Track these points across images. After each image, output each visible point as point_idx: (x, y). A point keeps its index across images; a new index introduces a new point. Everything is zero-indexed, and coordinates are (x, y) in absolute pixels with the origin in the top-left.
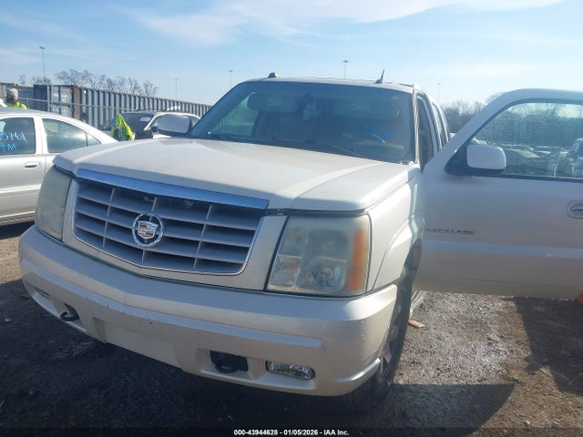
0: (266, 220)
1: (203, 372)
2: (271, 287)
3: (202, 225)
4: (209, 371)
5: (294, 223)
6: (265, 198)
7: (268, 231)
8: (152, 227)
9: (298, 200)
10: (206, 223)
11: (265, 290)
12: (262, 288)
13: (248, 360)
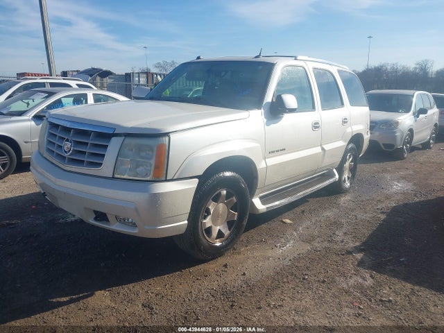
0: (114, 139)
1: (91, 221)
2: (116, 176)
3: (88, 143)
4: (92, 221)
5: (128, 141)
6: (114, 127)
7: (114, 145)
8: (69, 144)
9: (132, 128)
10: (90, 142)
11: (113, 177)
12: (111, 176)
13: (108, 215)
